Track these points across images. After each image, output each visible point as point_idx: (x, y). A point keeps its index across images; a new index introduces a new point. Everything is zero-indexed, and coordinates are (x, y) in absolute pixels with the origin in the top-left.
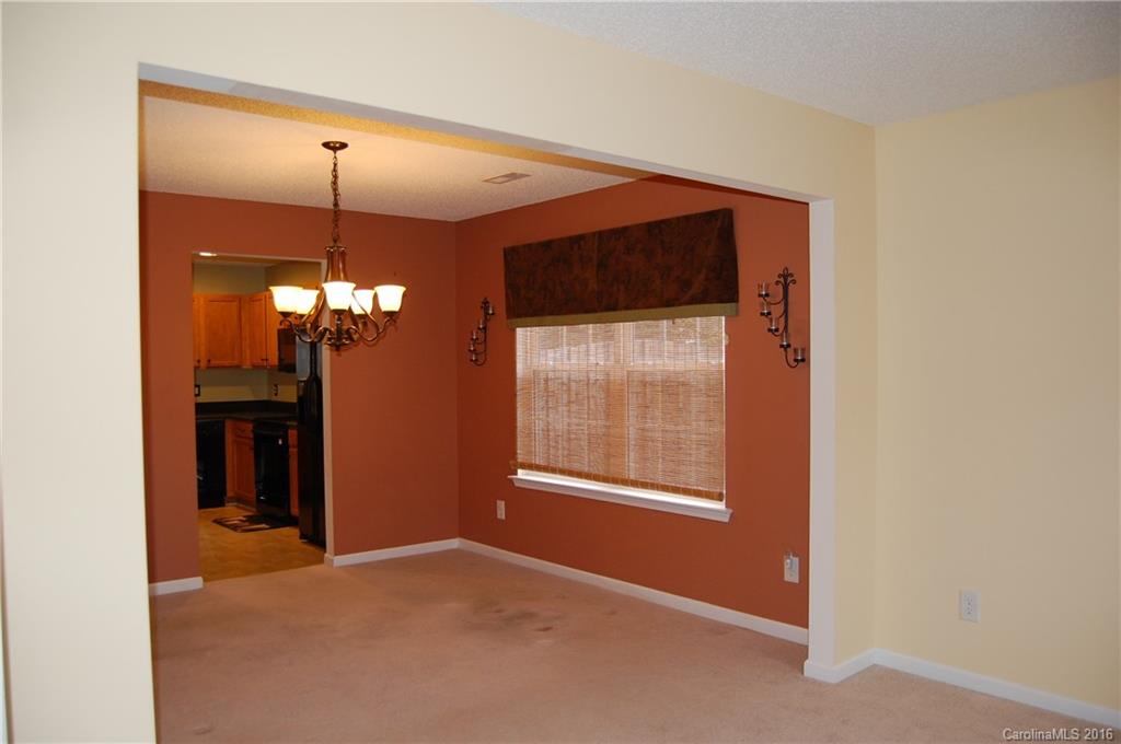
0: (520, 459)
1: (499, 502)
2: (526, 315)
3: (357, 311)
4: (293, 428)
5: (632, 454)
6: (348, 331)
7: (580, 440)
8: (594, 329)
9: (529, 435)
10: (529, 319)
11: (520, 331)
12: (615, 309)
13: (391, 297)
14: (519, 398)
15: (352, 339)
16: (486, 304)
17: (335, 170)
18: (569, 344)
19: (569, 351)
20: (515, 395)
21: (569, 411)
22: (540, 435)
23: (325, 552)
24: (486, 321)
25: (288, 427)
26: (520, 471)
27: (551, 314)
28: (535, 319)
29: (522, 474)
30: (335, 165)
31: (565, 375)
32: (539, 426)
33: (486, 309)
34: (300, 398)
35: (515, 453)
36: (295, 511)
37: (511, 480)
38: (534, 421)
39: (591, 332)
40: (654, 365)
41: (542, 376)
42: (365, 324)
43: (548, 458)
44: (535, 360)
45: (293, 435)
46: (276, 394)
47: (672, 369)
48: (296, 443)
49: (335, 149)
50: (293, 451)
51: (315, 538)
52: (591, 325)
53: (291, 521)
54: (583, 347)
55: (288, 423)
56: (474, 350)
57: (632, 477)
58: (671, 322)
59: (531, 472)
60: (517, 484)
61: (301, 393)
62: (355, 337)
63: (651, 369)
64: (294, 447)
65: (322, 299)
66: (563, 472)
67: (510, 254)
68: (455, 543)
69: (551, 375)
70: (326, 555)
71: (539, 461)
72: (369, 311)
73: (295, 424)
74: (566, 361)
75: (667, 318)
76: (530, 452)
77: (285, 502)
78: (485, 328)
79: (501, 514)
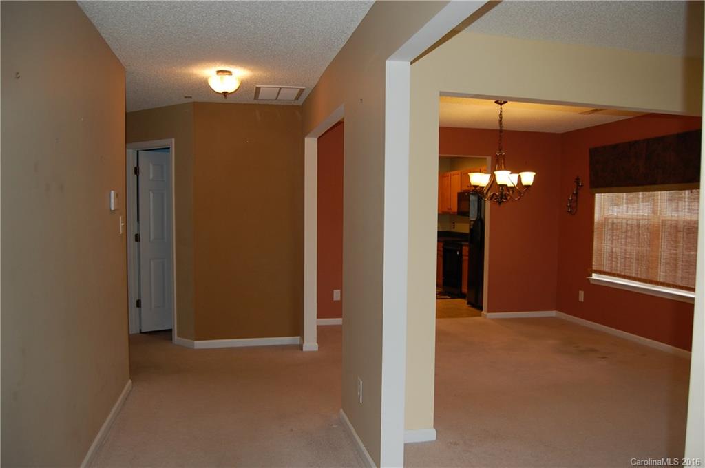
0: (594, 268)
1: (580, 292)
2: (602, 186)
3: (510, 185)
4: (465, 246)
5: (662, 267)
6: (505, 195)
7: (632, 258)
8: (643, 194)
9: (601, 254)
10: (603, 189)
11: (597, 196)
12: (655, 184)
13: (528, 178)
14: (595, 233)
15: (506, 199)
16: (577, 180)
17: (501, 114)
18: (627, 204)
19: (627, 207)
20: (593, 232)
21: (626, 242)
22: (607, 254)
23: (482, 310)
24: (577, 189)
25: (462, 246)
26: (594, 275)
27: (616, 186)
28: (607, 189)
29: (595, 276)
30: (501, 112)
31: (624, 221)
32: (607, 250)
33: (578, 183)
34: (471, 230)
35: (592, 264)
36: (465, 290)
37: (588, 280)
38: (603, 246)
39: (641, 196)
40: (678, 216)
41: (610, 221)
42: (513, 191)
43: (612, 267)
44: (606, 212)
45: (465, 250)
46: (454, 228)
47: (689, 219)
48: (467, 254)
49: (501, 104)
50: (465, 258)
51: (477, 305)
52: (641, 193)
53: (462, 296)
54: (635, 206)
55: (463, 243)
56: (570, 206)
57: (662, 280)
58: (690, 191)
59: (600, 275)
60: (591, 282)
61: (471, 227)
62: (509, 197)
63: (676, 219)
64: (466, 256)
65: (493, 179)
66: (619, 276)
67: (594, 152)
68: (553, 313)
69: (615, 221)
70: (483, 312)
71: (606, 269)
72: (516, 184)
73: (467, 243)
74: (625, 213)
75: (688, 189)
76: (600, 265)
77: (459, 285)
78: (577, 193)
79: (581, 297)
